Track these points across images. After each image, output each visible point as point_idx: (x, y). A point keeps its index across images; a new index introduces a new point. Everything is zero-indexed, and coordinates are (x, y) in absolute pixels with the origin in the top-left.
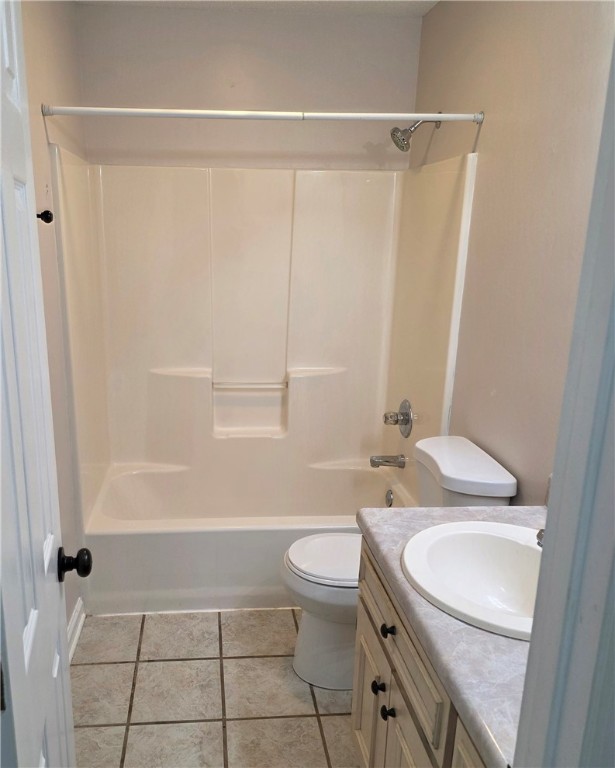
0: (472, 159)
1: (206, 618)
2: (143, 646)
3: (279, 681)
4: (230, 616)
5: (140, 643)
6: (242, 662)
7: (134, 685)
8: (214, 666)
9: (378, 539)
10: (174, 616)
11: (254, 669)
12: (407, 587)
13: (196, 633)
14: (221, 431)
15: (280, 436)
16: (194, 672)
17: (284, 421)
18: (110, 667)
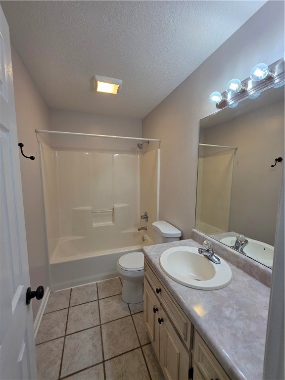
0: (159, 150)
1: (92, 286)
2: (71, 301)
3: (118, 305)
4: (100, 283)
5: (70, 300)
6: (105, 300)
7: (68, 318)
8: (96, 303)
9: (151, 257)
10: (82, 287)
11: (109, 302)
12: (164, 275)
13: (89, 292)
14: (95, 225)
15: (112, 225)
16: (89, 308)
17: (113, 220)
18: (59, 312)
